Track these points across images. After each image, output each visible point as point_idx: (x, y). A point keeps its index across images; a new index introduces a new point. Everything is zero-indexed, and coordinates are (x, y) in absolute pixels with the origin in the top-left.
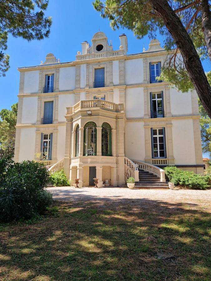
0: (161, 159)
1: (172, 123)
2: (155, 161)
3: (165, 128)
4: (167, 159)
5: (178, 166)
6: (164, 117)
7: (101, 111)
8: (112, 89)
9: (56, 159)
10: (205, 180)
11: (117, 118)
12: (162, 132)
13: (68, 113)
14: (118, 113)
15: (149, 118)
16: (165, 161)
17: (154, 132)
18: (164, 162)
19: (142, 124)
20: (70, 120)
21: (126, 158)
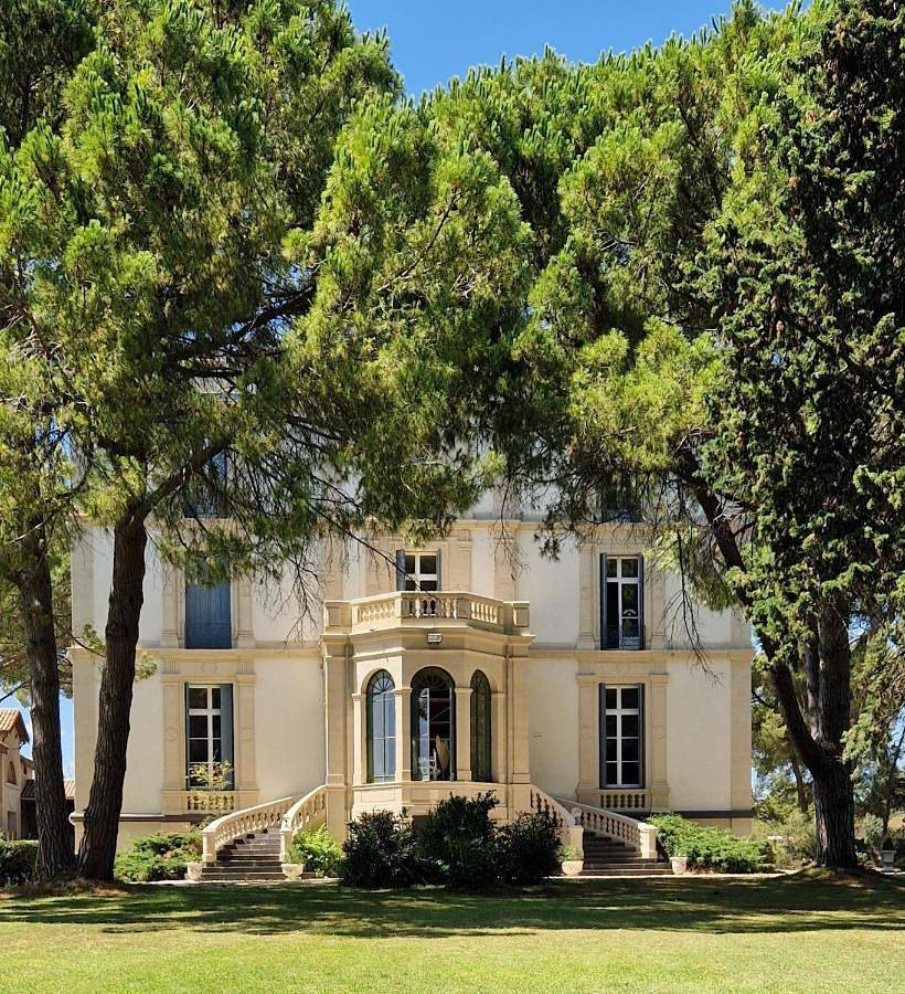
0: (627, 792)
1: (669, 670)
2: (608, 797)
3: (643, 685)
4: (646, 791)
5: (687, 815)
6: (642, 647)
7: (470, 634)
8: (470, 531)
9: (253, 788)
10: (760, 850)
11: (507, 652)
12: (633, 697)
13: (332, 626)
14: (513, 637)
15: (596, 649)
16: (640, 799)
17: (608, 698)
18: (637, 801)
19: (569, 668)
20: (340, 651)
21: (536, 790)
